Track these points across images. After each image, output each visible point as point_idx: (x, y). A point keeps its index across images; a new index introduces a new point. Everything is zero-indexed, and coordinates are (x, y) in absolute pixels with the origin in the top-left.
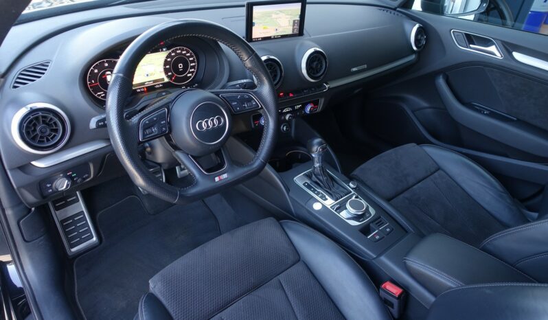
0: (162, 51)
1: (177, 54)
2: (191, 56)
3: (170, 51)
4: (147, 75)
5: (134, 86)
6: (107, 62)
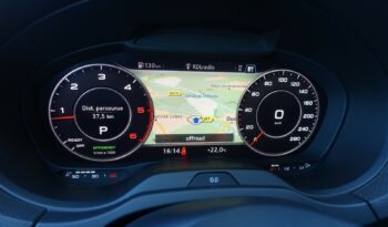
0: (245, 70)
1: (277, 85)
2: (309, 97)
3: (263, 75)
4: (196, 120)
5: (159, 138)
6: (105, 70)
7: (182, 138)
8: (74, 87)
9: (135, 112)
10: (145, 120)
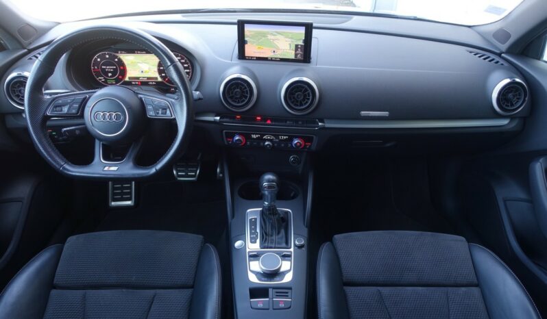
2: (186, 63)
4: (142, 72)
5: (130, 78)
6: (108, 54)
7: (138, 78)
8: (99, 60)
9: (120, 69)
10: (124, 72)
